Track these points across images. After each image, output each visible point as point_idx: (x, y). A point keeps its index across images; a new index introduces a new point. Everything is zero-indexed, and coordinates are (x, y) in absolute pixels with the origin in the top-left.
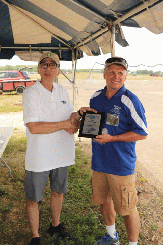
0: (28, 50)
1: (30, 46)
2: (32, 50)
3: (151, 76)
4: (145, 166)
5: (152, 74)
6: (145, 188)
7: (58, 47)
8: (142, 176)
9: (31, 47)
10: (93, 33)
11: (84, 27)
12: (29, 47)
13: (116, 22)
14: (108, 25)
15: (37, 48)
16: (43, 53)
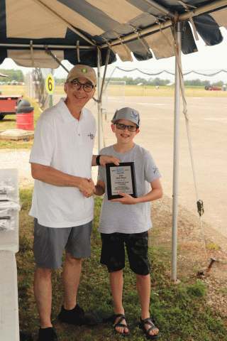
0: (29, 48)
1: (31, 42)
2: (34, 48)
3: (207, 89)
4: (215, 228)
5: (208, 87)
6: (219, 258)
7: (75, 44)
8: (212, 242)
9: (34, 43)
10: (141, 28)
11: (130, 19)
12: (29, 43)
13: (185, 17)
14: (172, 20)
15: (42, 46)
16: (51, 54)
